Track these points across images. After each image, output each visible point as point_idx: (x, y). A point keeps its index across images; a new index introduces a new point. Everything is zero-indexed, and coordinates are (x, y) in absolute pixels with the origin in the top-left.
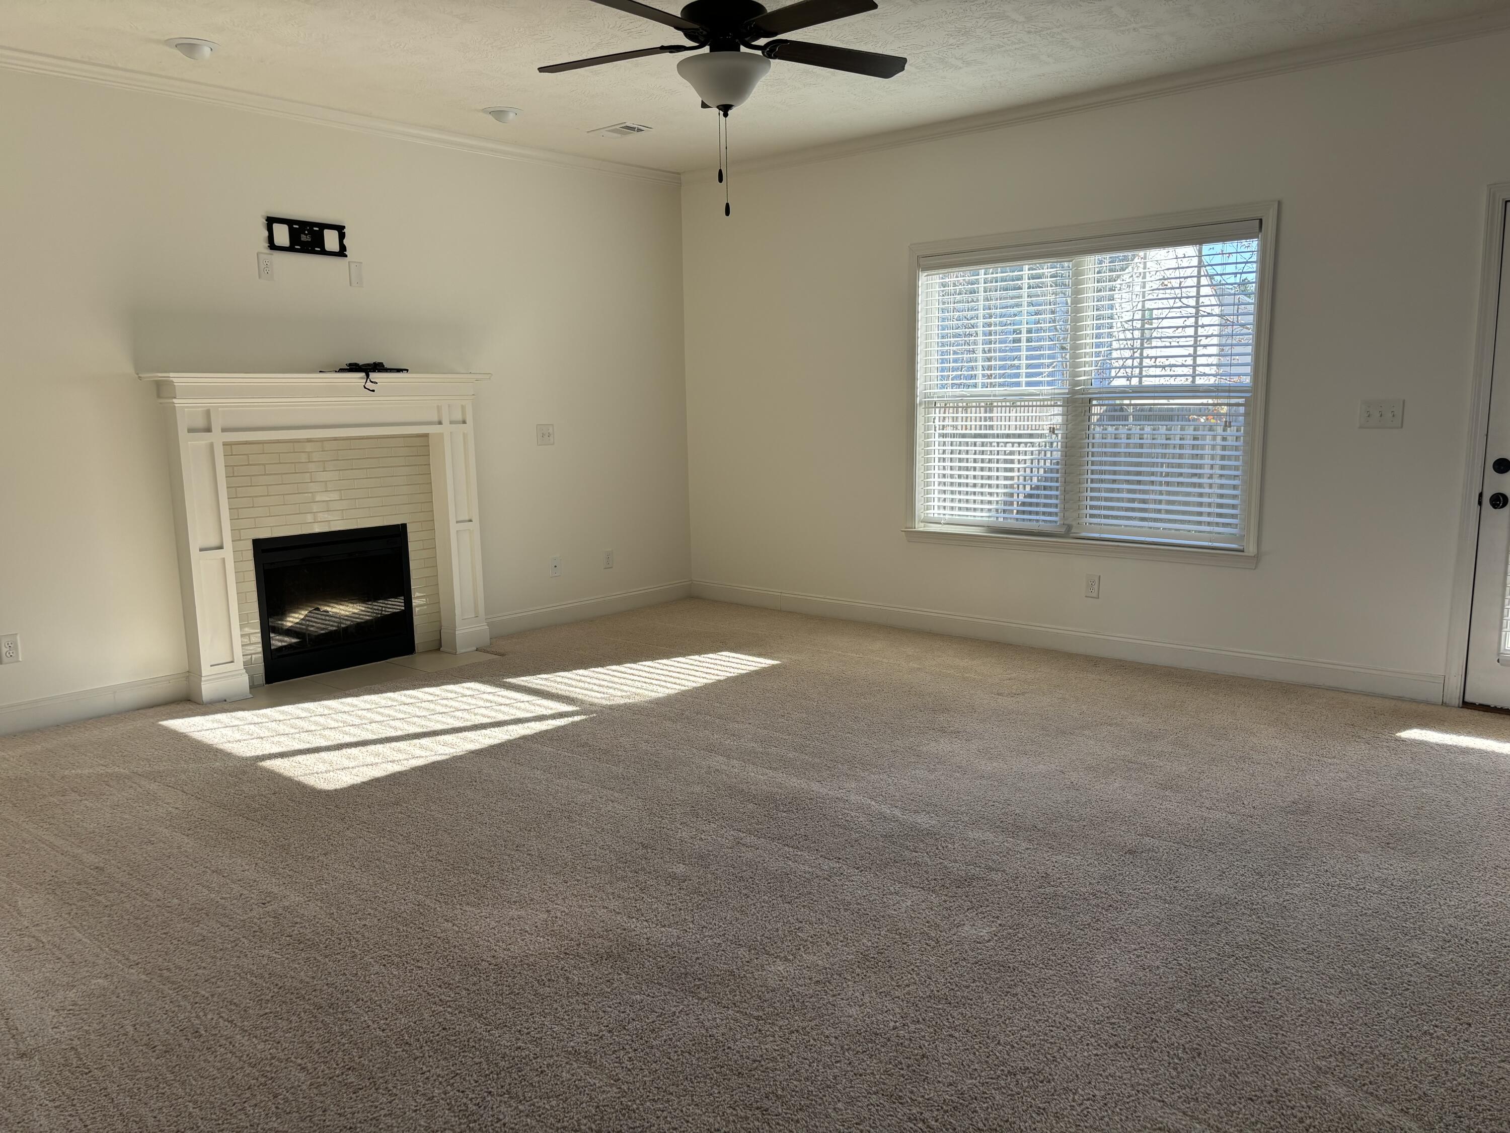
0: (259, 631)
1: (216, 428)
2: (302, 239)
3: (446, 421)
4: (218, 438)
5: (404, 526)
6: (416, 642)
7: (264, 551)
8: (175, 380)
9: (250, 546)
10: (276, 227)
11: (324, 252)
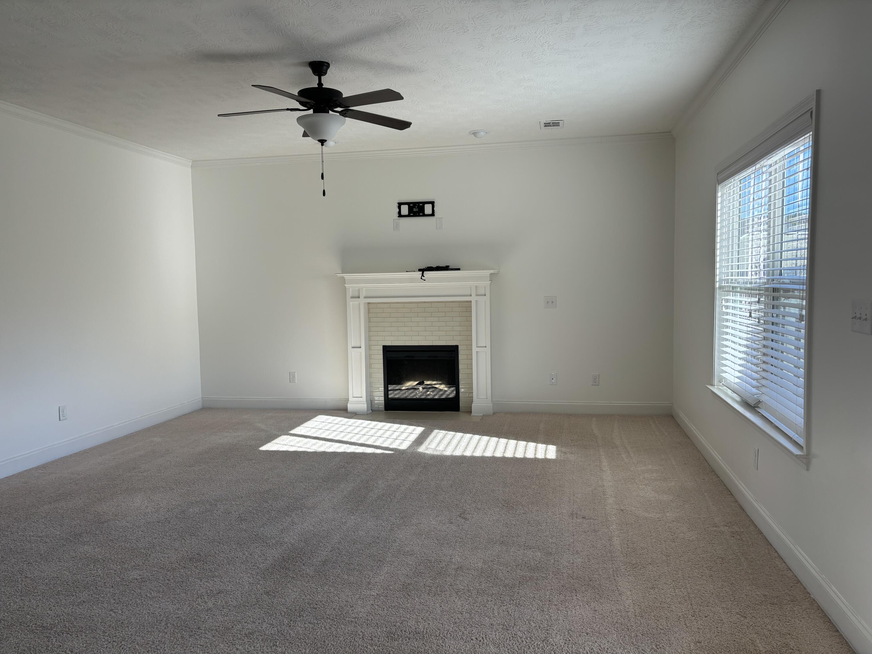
0: (383, 386)
1: (362, 297)
2: (414, 210)
3: (474, 294)
4: (363, 301)
5: (457, 347)
6: (461, 406)
7: (387, 351)
8: (345, 277)
9: (381, 348)
10: (402, 206)
11: (424, 215)
